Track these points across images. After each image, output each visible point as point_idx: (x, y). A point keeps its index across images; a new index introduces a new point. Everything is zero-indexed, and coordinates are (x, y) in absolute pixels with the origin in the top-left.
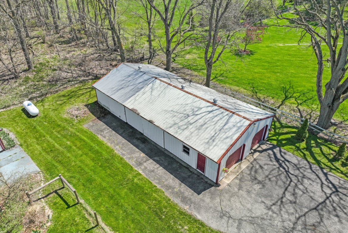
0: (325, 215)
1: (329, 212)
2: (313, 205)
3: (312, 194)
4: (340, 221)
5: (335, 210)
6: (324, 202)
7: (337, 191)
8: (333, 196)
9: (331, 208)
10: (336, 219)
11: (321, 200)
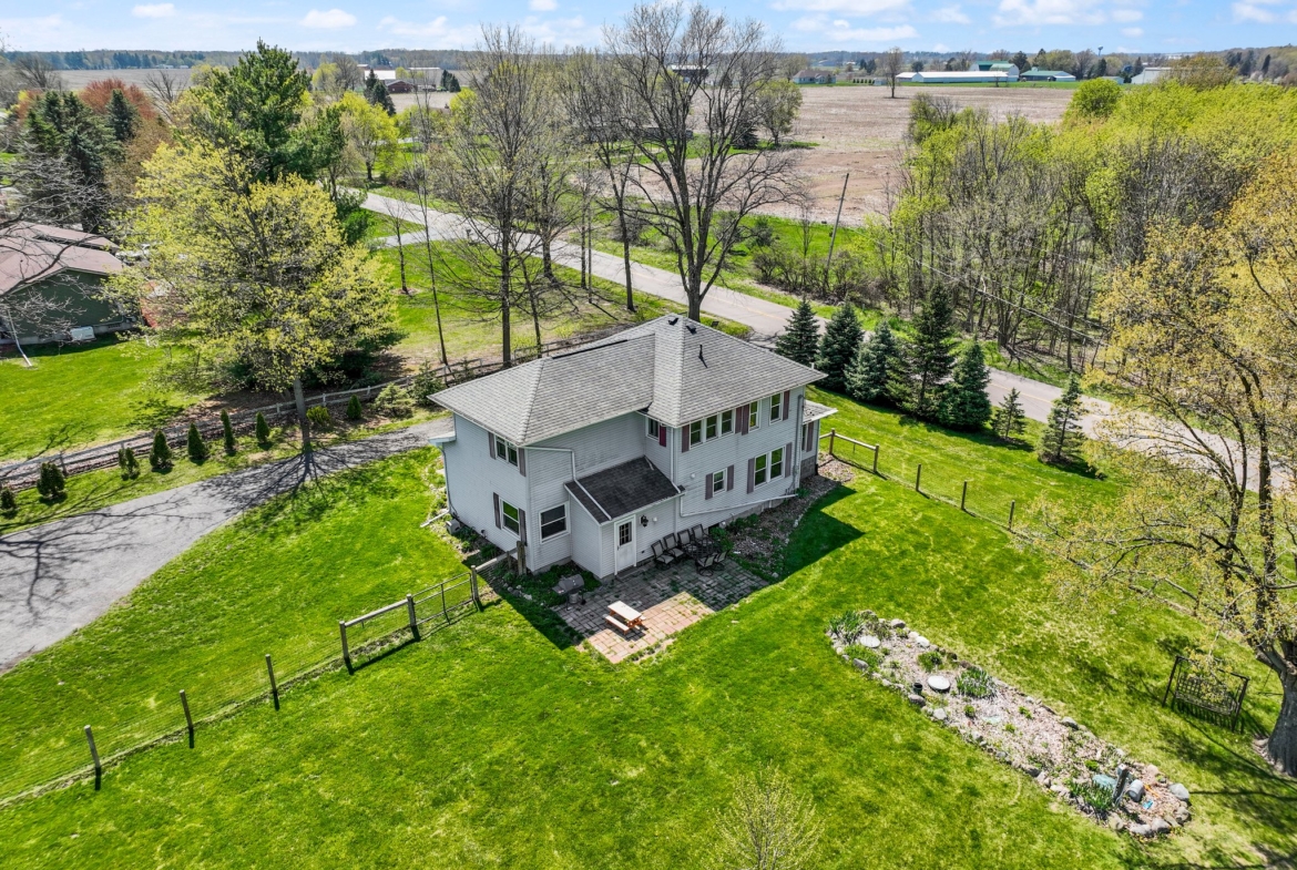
0: (58, 571)
1: (60, 566)
2: (29, 578)
3: (11, 572)
4: (83, 562)
5: (64, 559)
6: (39, 563)
7: (42, 543)
8: (42, 551)
9: (57, 562)
10: (77, 564)
11: (33, 566)
